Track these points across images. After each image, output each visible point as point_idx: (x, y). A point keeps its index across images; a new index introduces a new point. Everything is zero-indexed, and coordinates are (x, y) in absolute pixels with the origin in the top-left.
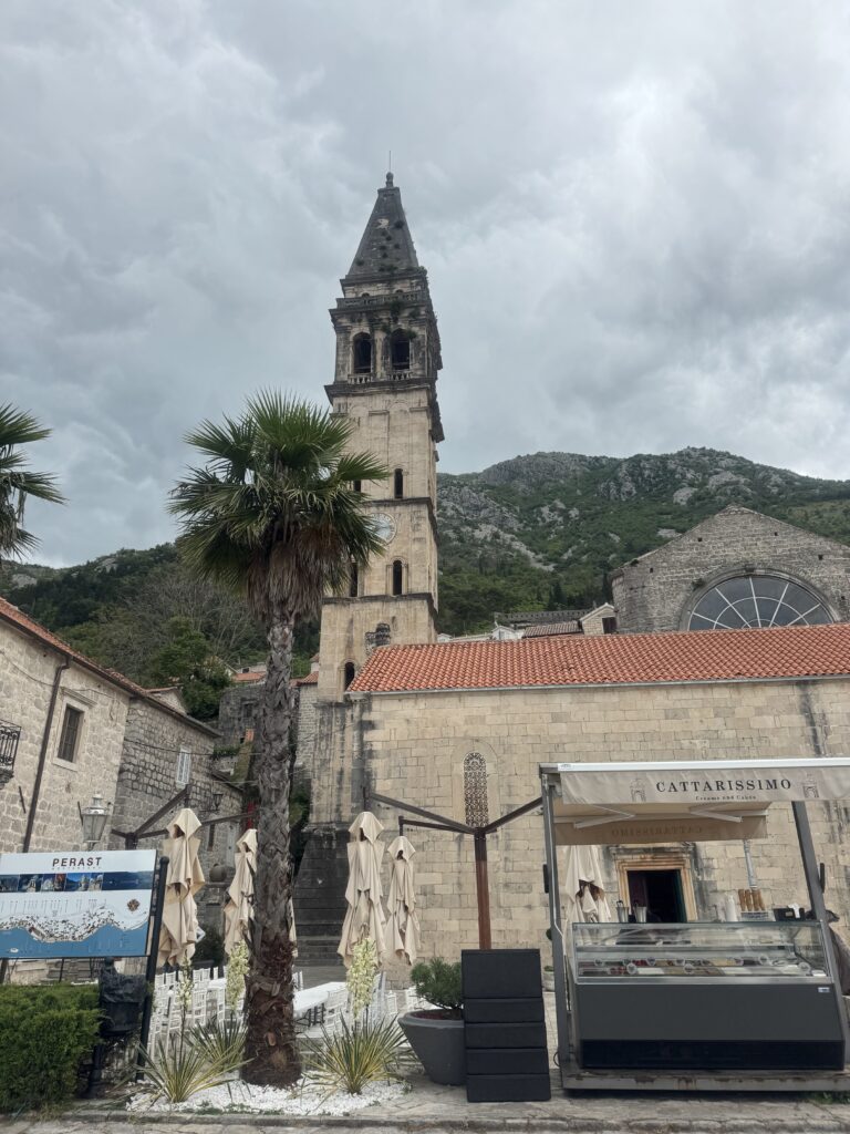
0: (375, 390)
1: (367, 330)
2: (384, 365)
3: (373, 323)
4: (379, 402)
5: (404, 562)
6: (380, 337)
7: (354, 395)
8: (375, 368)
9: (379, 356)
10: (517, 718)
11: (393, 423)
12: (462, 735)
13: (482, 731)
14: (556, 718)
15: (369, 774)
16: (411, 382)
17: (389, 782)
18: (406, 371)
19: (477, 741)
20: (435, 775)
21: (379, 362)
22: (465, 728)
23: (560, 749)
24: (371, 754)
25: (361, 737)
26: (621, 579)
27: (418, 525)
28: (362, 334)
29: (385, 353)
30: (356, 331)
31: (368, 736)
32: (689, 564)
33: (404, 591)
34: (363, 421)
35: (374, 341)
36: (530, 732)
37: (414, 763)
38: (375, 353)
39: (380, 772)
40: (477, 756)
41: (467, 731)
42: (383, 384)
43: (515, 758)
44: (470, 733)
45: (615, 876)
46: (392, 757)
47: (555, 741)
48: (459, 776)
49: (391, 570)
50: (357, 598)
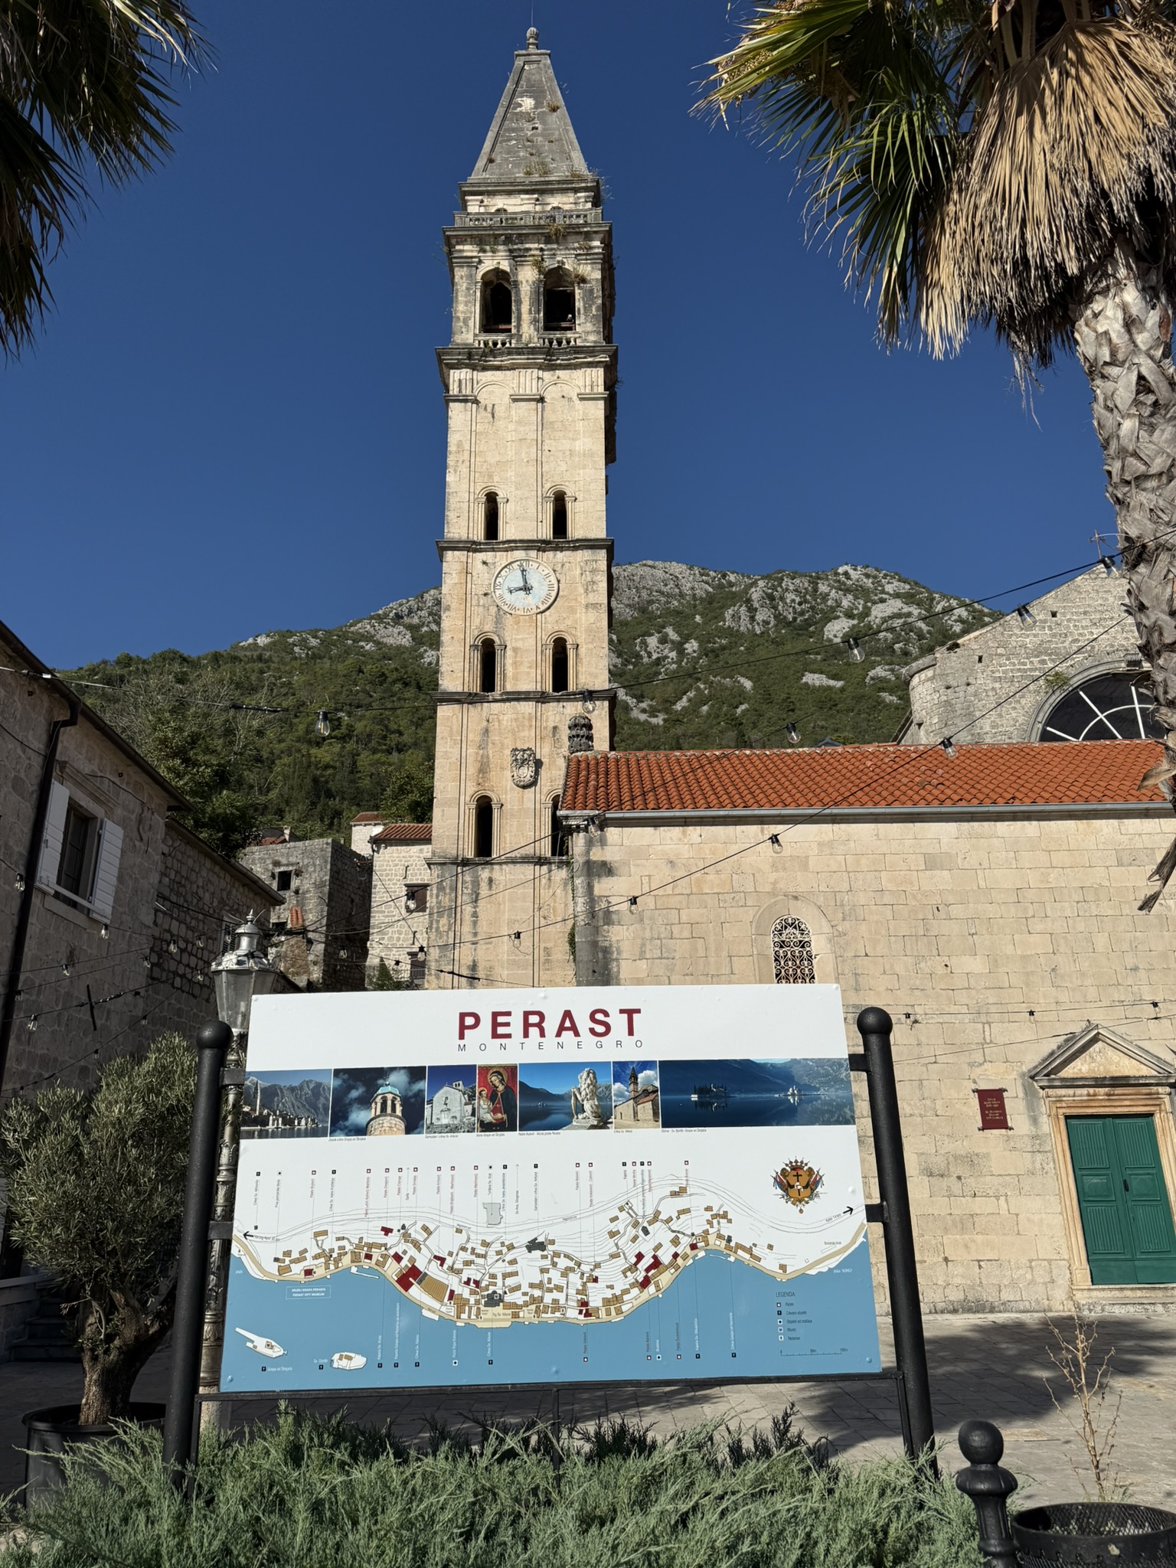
0: (520, 359)
1: (505, 266)
2: (535, 321)
3: (516, 257)
4: (527, 381)
5: (570, 641)
6: (527, 277)
7: (485, 369)
8: (519, 326)
9: (525, 307)
10: (864, 861)
11: (549, 416)
12: (768, 888)
13: (802, 883)
14: (932, 863)
15: (606, 951)
16: (578, 350)
17: (643, 964)
18: (569, 334)
19: (796, 898)
20: (725, 954)
21: (526, 316)
22: (772, 877)
23: (942, 914)
24: (608, 917)
25: (590, 888)
26: (930, 673)
27: (594, 582)
28: (497, 272)
29: (535, 302)
30: (488, 265)
31: (602, 887)
32: (1038, 651)
33: (571, 687)
34: (500, 411)
35: (516, 284)
36: (886, 884)
37: (686, 934)
38: (519, 302)
39: (625, 947)
40: (795, 925)
41: (775, 883)
42: (533, 351)
43: (863, 928)
44: (781, 885)
45: (1046, 1125)
46: (646, 921)
47: (936, 900)
48: (767, 957)
49: (549, 653)
50: (497, 694)
